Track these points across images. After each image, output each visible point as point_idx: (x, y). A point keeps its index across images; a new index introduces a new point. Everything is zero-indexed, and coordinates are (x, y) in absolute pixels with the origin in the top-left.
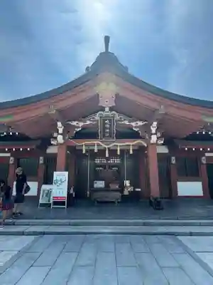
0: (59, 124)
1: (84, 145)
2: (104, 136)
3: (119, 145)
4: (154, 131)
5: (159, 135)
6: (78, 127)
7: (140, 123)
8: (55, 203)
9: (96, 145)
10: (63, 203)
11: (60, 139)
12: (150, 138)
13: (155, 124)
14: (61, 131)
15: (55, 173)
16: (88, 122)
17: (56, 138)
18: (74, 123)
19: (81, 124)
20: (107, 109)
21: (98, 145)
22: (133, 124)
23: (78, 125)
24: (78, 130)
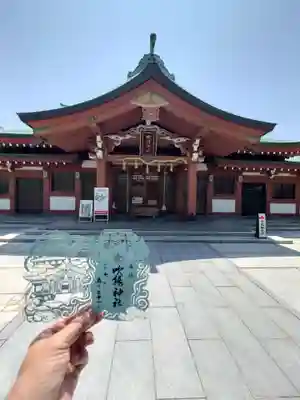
0: (98, 138)
1: (124, 161)
2: (145, 152)
3: (160, 162)
4: (195, 148)
5: (201, 153)
6: (118, 142)
7: (183, 140)
8: (97, 217)
9: (136, 161)
10: (105, 217)
11: (100, 154)
12: (191, 156)
13: (198, 141)
14: (100, 145)
15: (96, 189)
16: (128, 137)
17: (95, 153)
18: (113, 137)
19: (121, 138)
20: (148, 123)
21: (139, 161)
22: (175, 140)
23: (118, 140)
24: (117, 145)
